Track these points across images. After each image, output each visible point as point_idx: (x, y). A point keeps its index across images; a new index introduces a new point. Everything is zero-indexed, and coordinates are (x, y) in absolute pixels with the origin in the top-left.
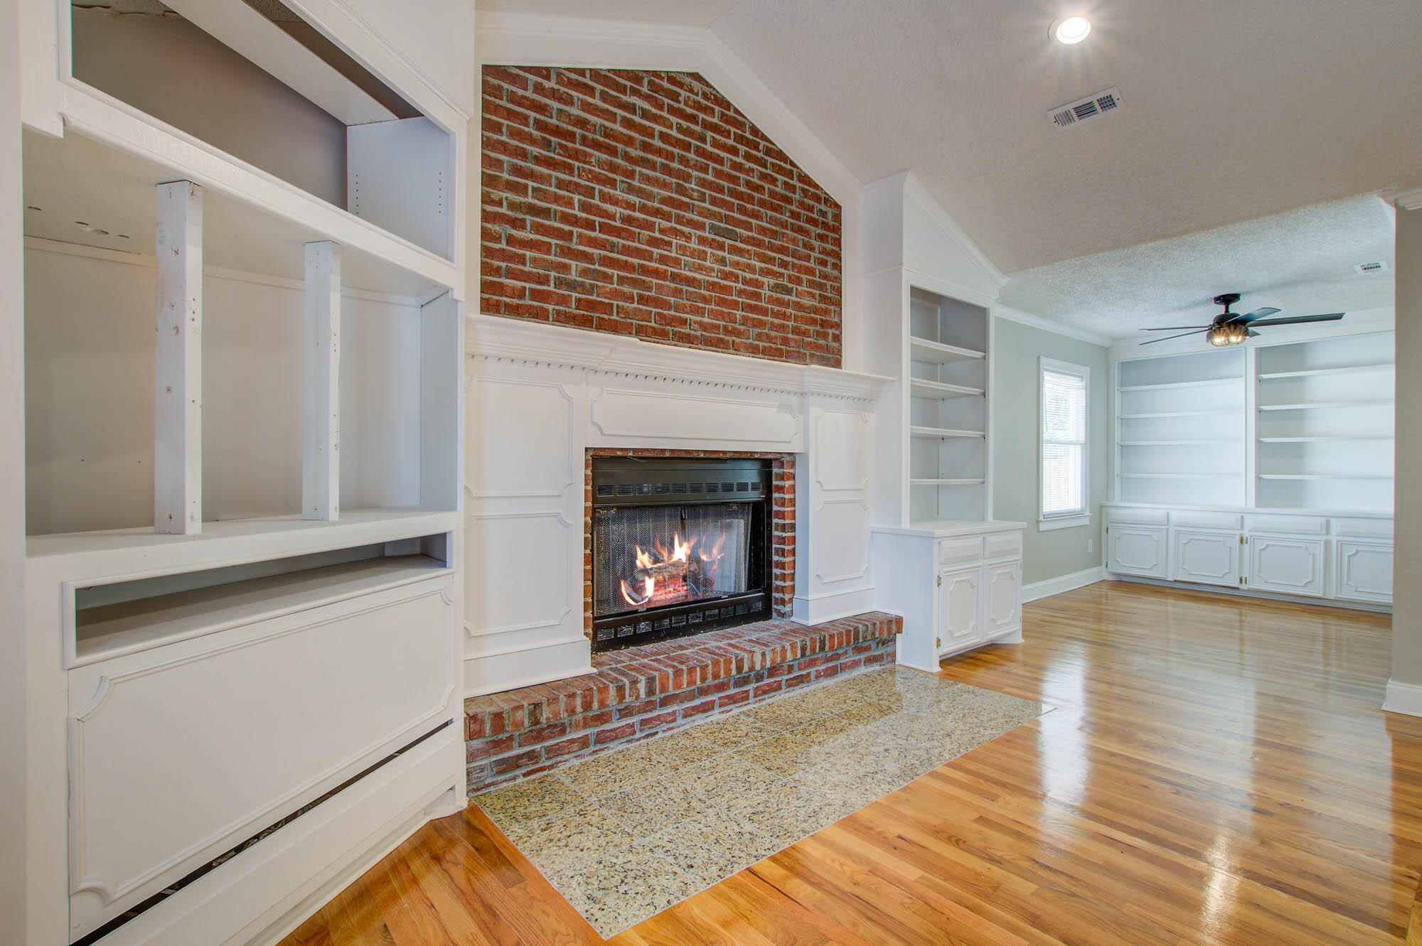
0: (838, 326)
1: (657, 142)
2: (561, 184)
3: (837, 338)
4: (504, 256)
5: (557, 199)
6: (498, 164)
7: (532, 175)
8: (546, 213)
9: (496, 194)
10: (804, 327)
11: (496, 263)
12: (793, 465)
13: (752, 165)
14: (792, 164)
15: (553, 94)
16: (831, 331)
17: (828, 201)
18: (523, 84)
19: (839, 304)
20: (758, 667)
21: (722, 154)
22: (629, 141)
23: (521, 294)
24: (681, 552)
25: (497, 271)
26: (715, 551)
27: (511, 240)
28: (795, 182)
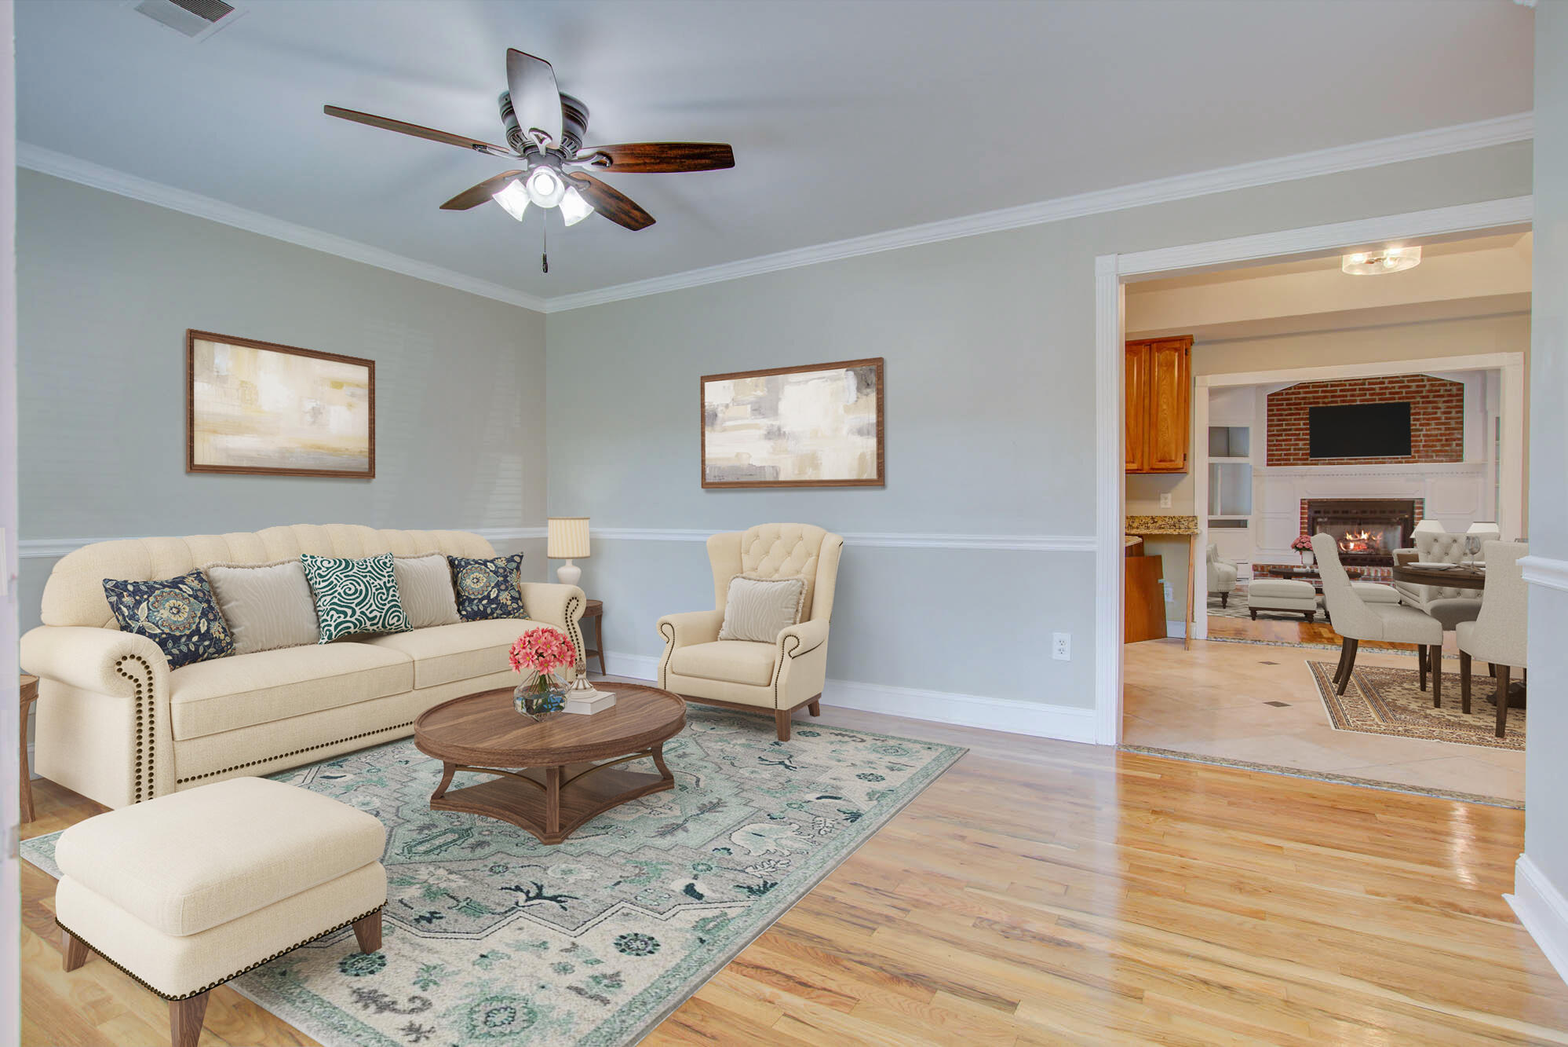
0: (1462, 439)
1: (1338, 393)
2: (1295, 420)
3: (1461, 445)
4: (1275, 445)
5: (1294, 425)
6: (1273, 420)
7: (1284, 420)
8: (1290, 430)
9: (1272, 428)
10: (1431, 444)
11: (1272, 448)
12: (1422, 503)
13: (1393, 385)
14: (1422, 376)
15: (1293, 393)
16: (1454, 443)
17: (1452, 384)
18: (1282, 394)
19: (1462, 429)
20: (1373, 574)
21: (1374, 386)
22: (1325, 397)
23: (1281, 455)
24: (1364, 536)
25: (1273, 450)
26: (1378, 537)
27: (1277, 441)
28: (1425, 383)
